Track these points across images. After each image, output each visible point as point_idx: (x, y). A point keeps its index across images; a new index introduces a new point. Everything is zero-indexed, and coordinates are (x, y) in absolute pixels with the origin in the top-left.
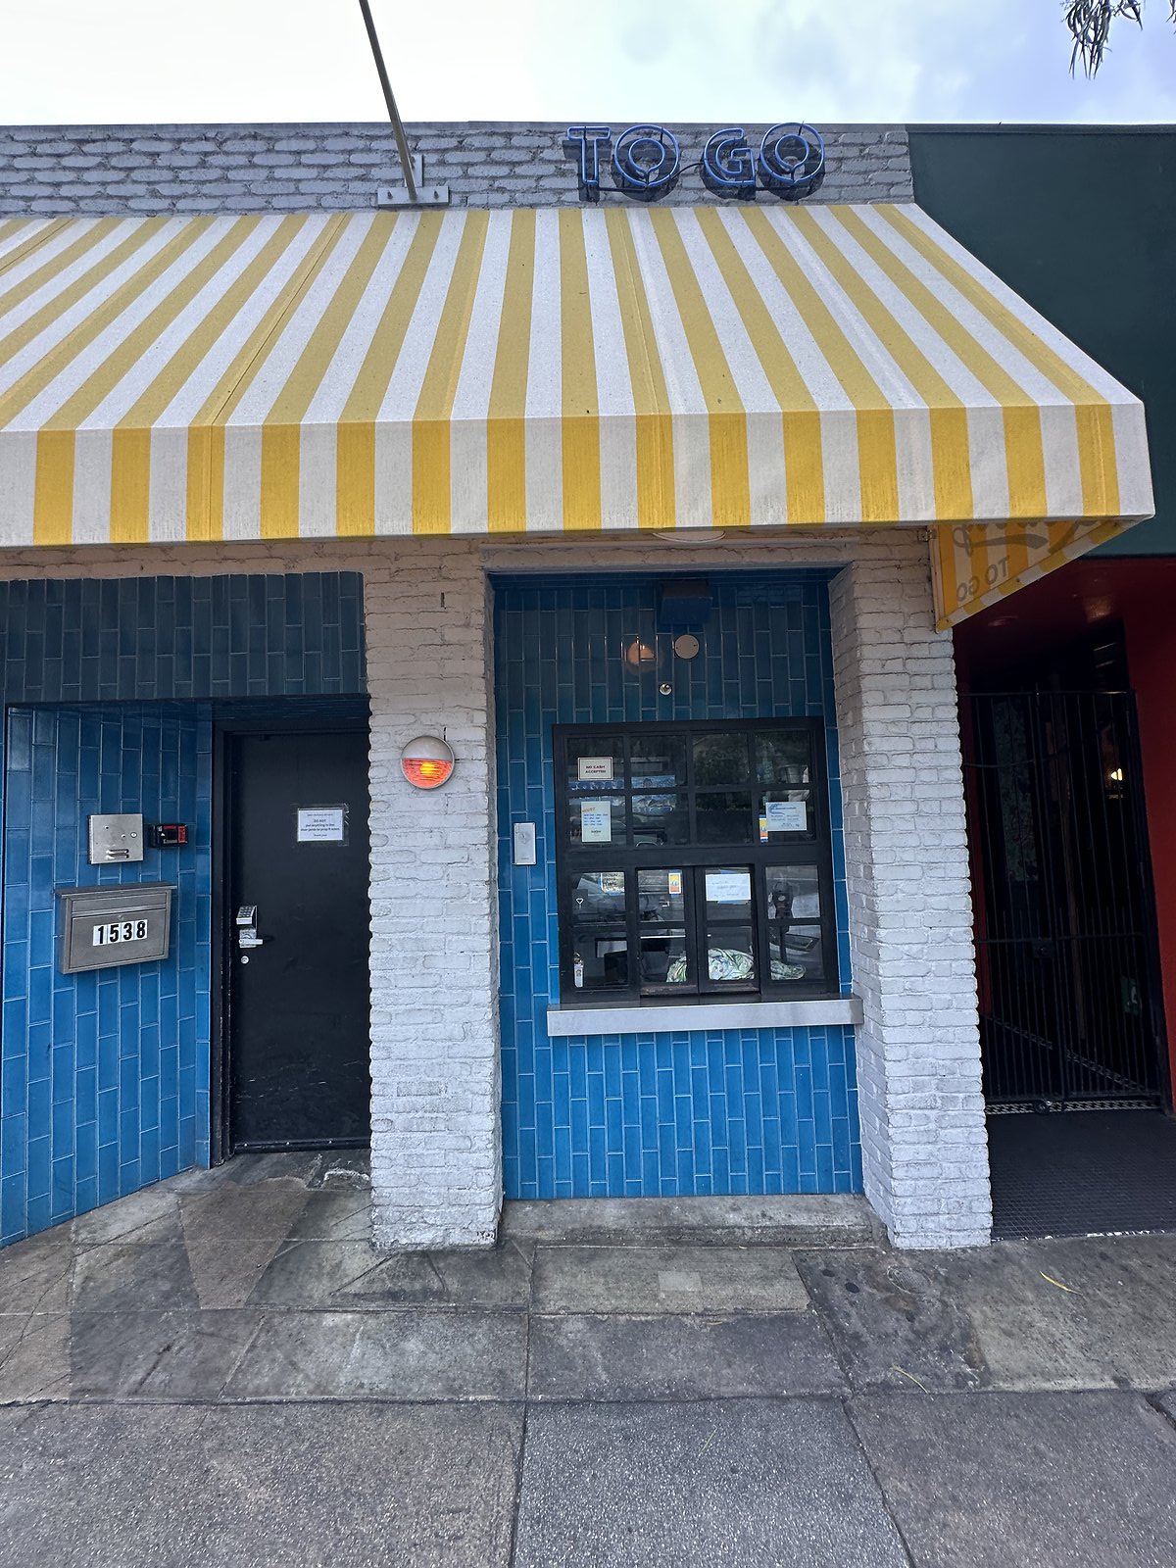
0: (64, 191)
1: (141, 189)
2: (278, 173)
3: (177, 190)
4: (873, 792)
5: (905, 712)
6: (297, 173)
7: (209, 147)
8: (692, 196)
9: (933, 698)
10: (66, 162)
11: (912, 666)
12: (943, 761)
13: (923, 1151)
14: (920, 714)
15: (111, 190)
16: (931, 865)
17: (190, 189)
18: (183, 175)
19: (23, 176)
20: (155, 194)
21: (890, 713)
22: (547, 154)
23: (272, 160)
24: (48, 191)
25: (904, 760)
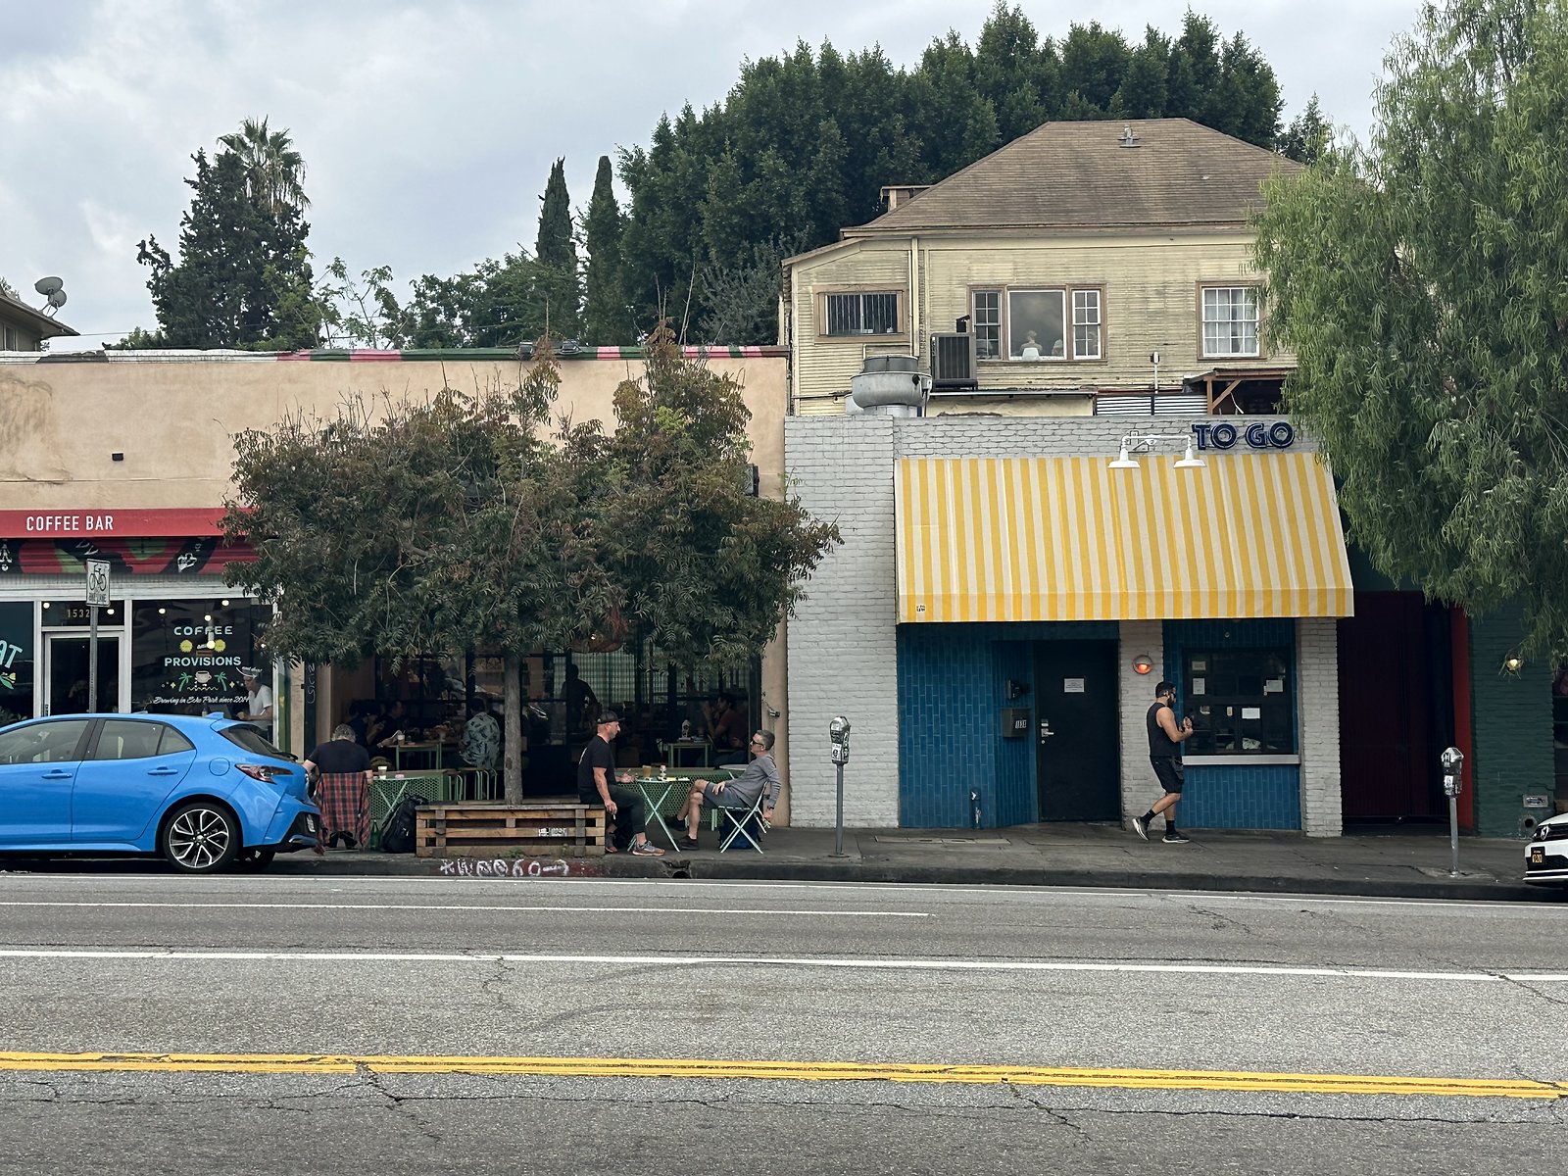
0: (1001, 445)
1: (1030, 444)
2: (1082, 438)
3: (1044, 444)
4: (1304, 678)
5: (1317, 649)
6: (1090, 438)
7: (1056, 427)
8: (1242, 447)
9: (1328, 644)
10: (1002, 433)
11: (1320, 632)
12: (1331, 667)
13: (1318, 804)
14: (1323, 650)
15: (1019, 444)
16: (1323, 705)
17: (1049, 444)
18: (1046, 438)
19: (986, 439)
20: (1036, 446)
21: (1312, 649)
22: (1184, 430)
23: (1080, 432)
24: (996, 445)
25: (1316, 667)
